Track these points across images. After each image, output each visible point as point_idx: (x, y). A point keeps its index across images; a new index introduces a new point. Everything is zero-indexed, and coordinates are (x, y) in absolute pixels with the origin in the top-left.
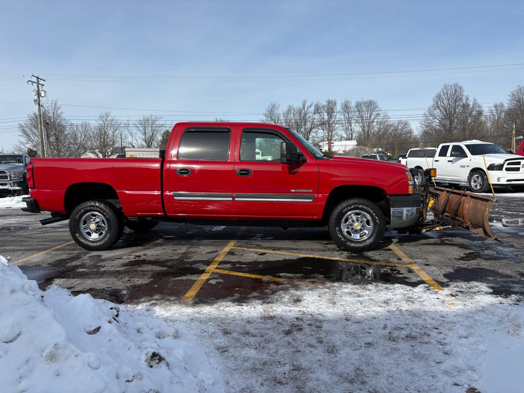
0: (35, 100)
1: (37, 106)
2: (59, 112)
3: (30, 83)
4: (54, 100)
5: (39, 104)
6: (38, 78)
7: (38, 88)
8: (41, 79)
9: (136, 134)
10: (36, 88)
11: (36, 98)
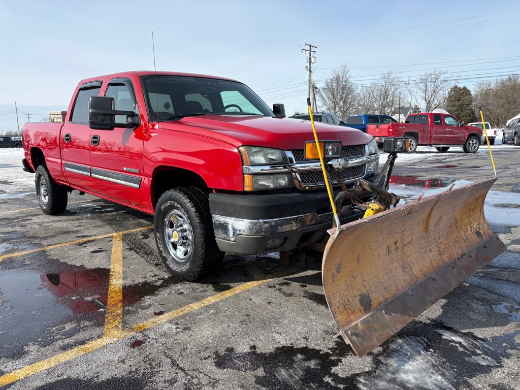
0: (306, 67)
1: (308, 72)
2: (347, 76)
3: (304, 51)
4: (344, 65)
5: (310, 70)
6: (310, 46)
7: (310, 55)
8: (313, 47)
9: (417, 93)
10: (308, 56)
11: (308, 64)
